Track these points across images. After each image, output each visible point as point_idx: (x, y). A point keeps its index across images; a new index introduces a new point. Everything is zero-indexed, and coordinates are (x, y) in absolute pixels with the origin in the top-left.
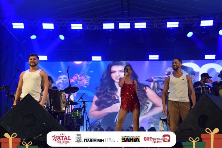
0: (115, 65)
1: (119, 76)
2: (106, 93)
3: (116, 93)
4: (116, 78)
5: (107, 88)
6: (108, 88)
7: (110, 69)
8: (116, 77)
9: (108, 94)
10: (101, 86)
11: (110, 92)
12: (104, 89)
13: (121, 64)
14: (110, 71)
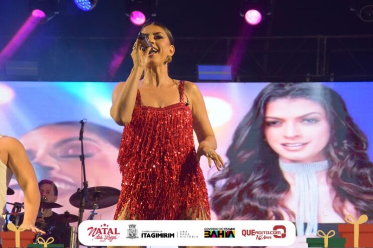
0: (284, 95)
1: (297, 137)
2: (246, 201)
3: (283, 200)
4: (284, 145)
5: (253, 182)
6: (256, 179)
7: (262, 111)
8: (285, 141)
9: (256, 204)
10: (227, 176)
11: (263, 195)
12: (242, 185)
13: (304, 94)
14: (265, 118)
